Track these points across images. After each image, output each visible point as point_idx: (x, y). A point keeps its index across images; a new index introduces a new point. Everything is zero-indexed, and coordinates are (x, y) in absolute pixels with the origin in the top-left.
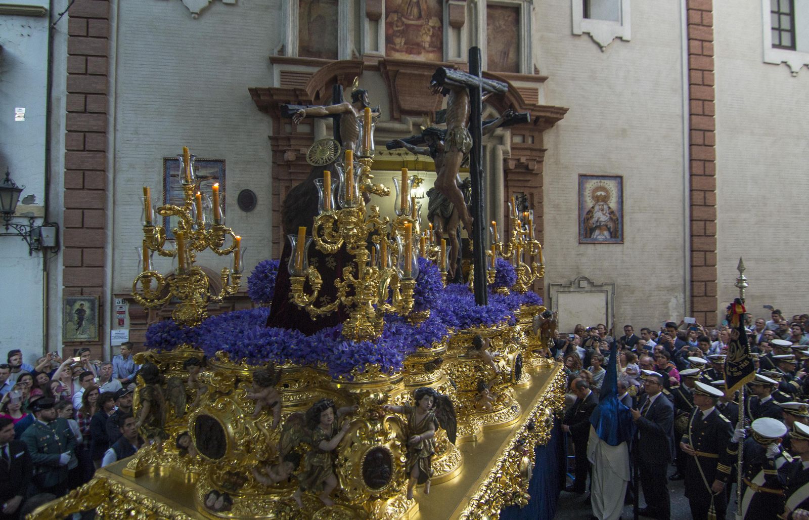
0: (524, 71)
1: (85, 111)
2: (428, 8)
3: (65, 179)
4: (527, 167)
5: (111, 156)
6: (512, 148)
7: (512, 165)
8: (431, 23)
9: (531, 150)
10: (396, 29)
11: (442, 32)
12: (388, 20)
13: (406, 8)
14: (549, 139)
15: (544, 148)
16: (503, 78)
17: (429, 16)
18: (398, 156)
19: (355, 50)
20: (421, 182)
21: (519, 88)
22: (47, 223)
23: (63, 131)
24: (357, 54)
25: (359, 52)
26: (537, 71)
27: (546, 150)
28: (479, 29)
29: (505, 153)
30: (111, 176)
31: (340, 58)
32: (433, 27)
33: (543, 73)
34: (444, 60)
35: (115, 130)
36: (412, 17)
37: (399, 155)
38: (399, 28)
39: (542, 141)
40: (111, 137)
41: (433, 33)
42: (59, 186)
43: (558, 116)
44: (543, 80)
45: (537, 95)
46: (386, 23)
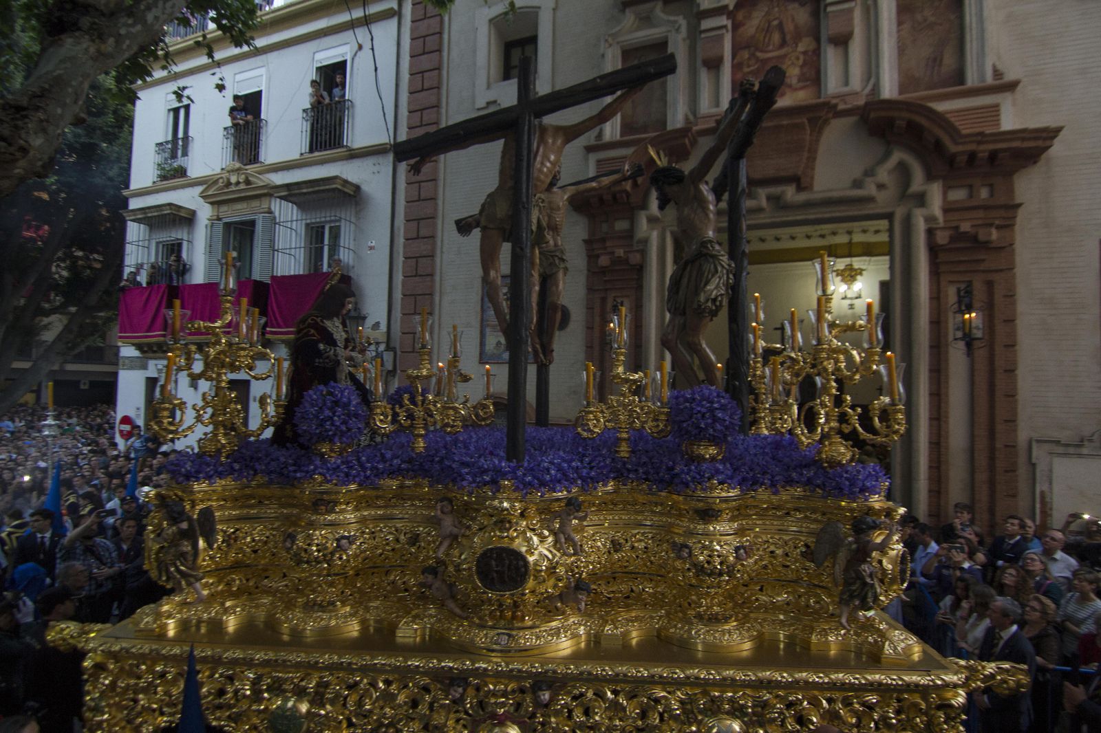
0: (972, 80)
1: (418, 238)
2: (796, 27)
3: (402, 305)
4: (975, 238)
5: (437, 278)
6: (946, 211)
7: (942, 238)
8: (801, 48)
9: (986, 208)
10: (746, 70)
11: (819, 55)
12: (735, 61)
13: (761, 38)
14: (1027, 186)
15: (1018, 201)
16: (919, 102)
17: (798, 37)
18: (820, 239)
19: (689, 114)
20: (861, 274)
21: (947, 112)
22: (388, 348)
23: (401, 259)
24: (691, 117)
25: (694, 114)
26: (997, 73)
27: (1019, 205)
28: (881, 36)
29: (930, 219)
30: (437, 299)
31: (669, 128)
32: (805, 53)
33: (1010, 76)
34: (823, 95)
35: (442, 252)
36: (771, 47)
37: (823, 236)
38: (752, 68)
39: (1011, 191)
40: (438, 260)
41: (804, 61)
42: (397, 314)
43: (1040, 143)
44: (1012, 86)
45: (998, 115)
46: (733, 66)
